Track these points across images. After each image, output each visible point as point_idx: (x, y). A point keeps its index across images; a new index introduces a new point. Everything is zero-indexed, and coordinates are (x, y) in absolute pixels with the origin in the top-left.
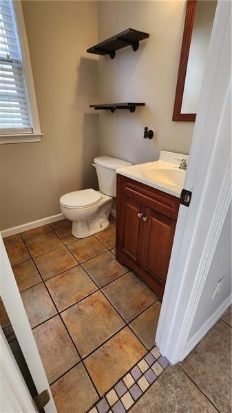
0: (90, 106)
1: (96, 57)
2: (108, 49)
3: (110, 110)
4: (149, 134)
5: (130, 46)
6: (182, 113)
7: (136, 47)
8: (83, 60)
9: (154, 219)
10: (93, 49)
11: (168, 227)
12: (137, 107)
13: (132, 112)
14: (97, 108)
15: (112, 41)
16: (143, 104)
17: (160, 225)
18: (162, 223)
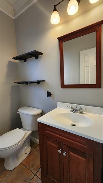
0: (15, 82)
1: (16, 61)
2: (23, 58)
3: (25, 84)
4: (49, 94)
5: (34, 57)
6: (65, 84)
7: (37, 58)
8: (10, 62)
9: (71, 153)
10: (15, 58)
11: (84, 159)
12: (40, 82)
13: (38, 84)
14: (19, 83)
15: (26, 55)
16: (44, 81)
17: (77, 157)
18: (78, 156)
